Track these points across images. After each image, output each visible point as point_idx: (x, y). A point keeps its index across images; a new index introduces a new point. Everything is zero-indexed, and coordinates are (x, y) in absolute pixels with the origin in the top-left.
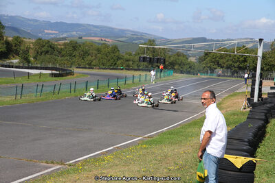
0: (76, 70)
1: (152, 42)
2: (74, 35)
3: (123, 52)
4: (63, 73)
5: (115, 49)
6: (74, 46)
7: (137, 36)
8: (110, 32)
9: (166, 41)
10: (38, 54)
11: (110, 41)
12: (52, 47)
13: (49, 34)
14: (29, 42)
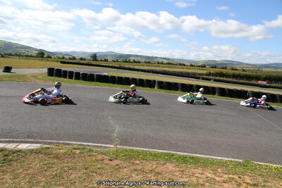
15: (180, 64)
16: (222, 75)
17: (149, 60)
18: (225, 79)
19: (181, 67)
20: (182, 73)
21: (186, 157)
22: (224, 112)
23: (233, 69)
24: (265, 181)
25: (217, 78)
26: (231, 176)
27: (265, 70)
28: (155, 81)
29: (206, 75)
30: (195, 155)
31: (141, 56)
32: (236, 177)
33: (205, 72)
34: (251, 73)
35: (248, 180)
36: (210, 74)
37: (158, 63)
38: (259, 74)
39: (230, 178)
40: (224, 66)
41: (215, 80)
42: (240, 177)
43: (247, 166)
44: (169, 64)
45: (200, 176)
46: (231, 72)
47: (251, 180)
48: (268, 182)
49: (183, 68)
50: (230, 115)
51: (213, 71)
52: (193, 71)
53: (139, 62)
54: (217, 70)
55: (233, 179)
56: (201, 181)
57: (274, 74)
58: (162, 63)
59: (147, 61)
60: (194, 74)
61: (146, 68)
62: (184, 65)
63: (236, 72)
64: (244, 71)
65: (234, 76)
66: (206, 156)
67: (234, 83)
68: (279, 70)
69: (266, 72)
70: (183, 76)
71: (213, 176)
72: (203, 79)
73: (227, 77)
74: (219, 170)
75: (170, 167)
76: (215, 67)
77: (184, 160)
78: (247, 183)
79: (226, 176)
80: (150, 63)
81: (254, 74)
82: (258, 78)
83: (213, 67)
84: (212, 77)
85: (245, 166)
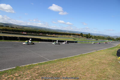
0: (99, 40)
1: (109, 36)
2: (98, 35)
3: (105, 38)
4: (97, 40)
5: (104, 37)
6: (99, 37)
7: (107, 36)
8: (104, 35)
9: (111, 36)
10: (94, 38)
11: (103, 36)
12: (96, 37)
13: (95, 35)
14: (93, 36)
16: (6, 30)
18: (7, 32)
22: (7, 48)
23: (12, 27)
24: (23, 73)
25: (4, 31)
26: (9, 76)
27: (25, 28)
32: (11, 76)
34: (20, 29)
35: (17, 75)
39: (8, 78)
40: (8, 26)
41: (3, 33)
42: (13, 75)
43: (17, 69)
46: (11, 29)
47: (18, 74)
48: (24, 72)
50: (10, 49)
54: (4, 28)
55: (10, 77)
57: (28, 30)
64: (17, 28)
65: (13, 30)
67: (13, 33)
68: (30, 28)
69: (26, 29)
73: (9, 31)
74: (3, 76)
76: (3, 26)
78: (16, 77)
79: (6, 77)
82: (23, 31)
83: (1, 26)
84: (1, 31)
85: (16, 69)
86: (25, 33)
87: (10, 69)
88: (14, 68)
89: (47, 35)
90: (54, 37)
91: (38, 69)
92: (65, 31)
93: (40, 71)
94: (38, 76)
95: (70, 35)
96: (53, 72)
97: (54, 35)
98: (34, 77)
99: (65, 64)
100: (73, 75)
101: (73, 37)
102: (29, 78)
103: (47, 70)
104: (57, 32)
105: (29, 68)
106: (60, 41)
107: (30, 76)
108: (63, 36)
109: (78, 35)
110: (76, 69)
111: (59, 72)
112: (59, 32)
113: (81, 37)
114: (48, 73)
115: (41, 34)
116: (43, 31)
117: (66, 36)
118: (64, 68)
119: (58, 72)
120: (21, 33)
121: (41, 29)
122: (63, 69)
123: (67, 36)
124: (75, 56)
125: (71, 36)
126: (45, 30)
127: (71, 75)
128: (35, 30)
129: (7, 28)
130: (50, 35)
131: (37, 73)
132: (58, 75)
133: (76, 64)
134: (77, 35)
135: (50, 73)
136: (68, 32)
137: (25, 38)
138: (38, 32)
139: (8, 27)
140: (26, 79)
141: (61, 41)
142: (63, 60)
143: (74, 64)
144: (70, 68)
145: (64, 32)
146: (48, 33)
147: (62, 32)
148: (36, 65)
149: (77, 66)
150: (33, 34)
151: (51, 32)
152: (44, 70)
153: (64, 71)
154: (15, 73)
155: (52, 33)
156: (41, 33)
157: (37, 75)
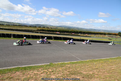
15: (25, 26)
16: (43, 30)
17: (9, 24)
18: (44, 32)
19: (25, 27)
20: (26, 30)
21: (26, 67)
24: (56, 69)
25: (41, 32)
26: (44, 70)
28: (11, 34)
29: (37, 30)
30: (30, 65)
31: (4, 22)
32: (46, 70)
33: (36, 29)
34: (54, 29)
35: (50, 70)
36: (38, 30)
37: (14, 25)
38: (57, 30)
39: (44, 72)
41: (40, 33)
44: (20, 26)
45: (31, 74)
46: (47, 29)
49: (26, 28)
51: (39, 29)
52: (31, 29)
53: (3, 25)
54: (41, 28)
56: (32, 76)
57: (62, 30)
58: (16, 25)
59: (8, 24)
60: (31, 30)
61: (7, 28)
62: (27, 26)
63: (49, 29)
64: (51, 28)
65: (48, 31)
66: (35, 65)
67: (48, 33)
68: (63, 28)
69: (59, 29)
70: (26, 31)
71: (37, 72)
72: (35, 32)
74: (40, 69)
75: (18, 73)
76: (40, 27)
77: (25, 68)
78: (50, 72)
79: (42, 71)
80: (9, 25)
81: (55, 30)
82: (56, 31)
83: (39, 27)
84: (39, 31)
85: (50, 65)
86: (59, 33)
87: (45, 65)
88: (49, 64)
89: (79, 34)
90: (86, 36)
91: (70, 67)
92: (100, 30)
93: (71, 70)
94: (70, 74)
95: (105, 34)
96: (84, 73)
97: (87, 35)
98: (65, 75)
99: (98, 65)
100: (108, 79)
101: (108, 37)
102: (61, 75)
103: (78, 69)
104: (90, 32)
105: (62, 66)
106: (93, 41)
107: (62, 74)
108: (97, 36)
109: (115, 35)
110: (111, 73)
111: (91, 73)
112: (93, 31)
113: (119, 36)
114: (79, 73)
115: (74, 34)
116: (75, 31)
117: (99, 35)
118: (97, 70)
119: (89, 73)
120: (55, 33)
121: (74, 28)
122: (95, 71)
123: (101, 36)
124: (111, 58)
125: (106, 36)
126: (77, 30)
127: (104, 78)
128: (67, 30)
129: (44, 29)
130: (82, 35)
131: (69, 72)
132: (89, 76)
133: (111, 67)
134: (113, 35)
135: (82, 73)
136: (102, 32)
137: (58, 37)
138: (71, 32)
139: (45, 27)
140: (58, 75)
141: (95, 41)
142: (95, 61)
143: (109, 67)
144: (104, 71)
145: (97, 32)
146: (81, 32)
147: (96, 32)
148: (68, 64)
149: (113, 69)
150: (65, 33)
151: (84, 31)
152: (75, 69)
153: (97, 73)
154: (49, 68)
155: (84, 33)
156: (73, 32)
157: (68, 73)
